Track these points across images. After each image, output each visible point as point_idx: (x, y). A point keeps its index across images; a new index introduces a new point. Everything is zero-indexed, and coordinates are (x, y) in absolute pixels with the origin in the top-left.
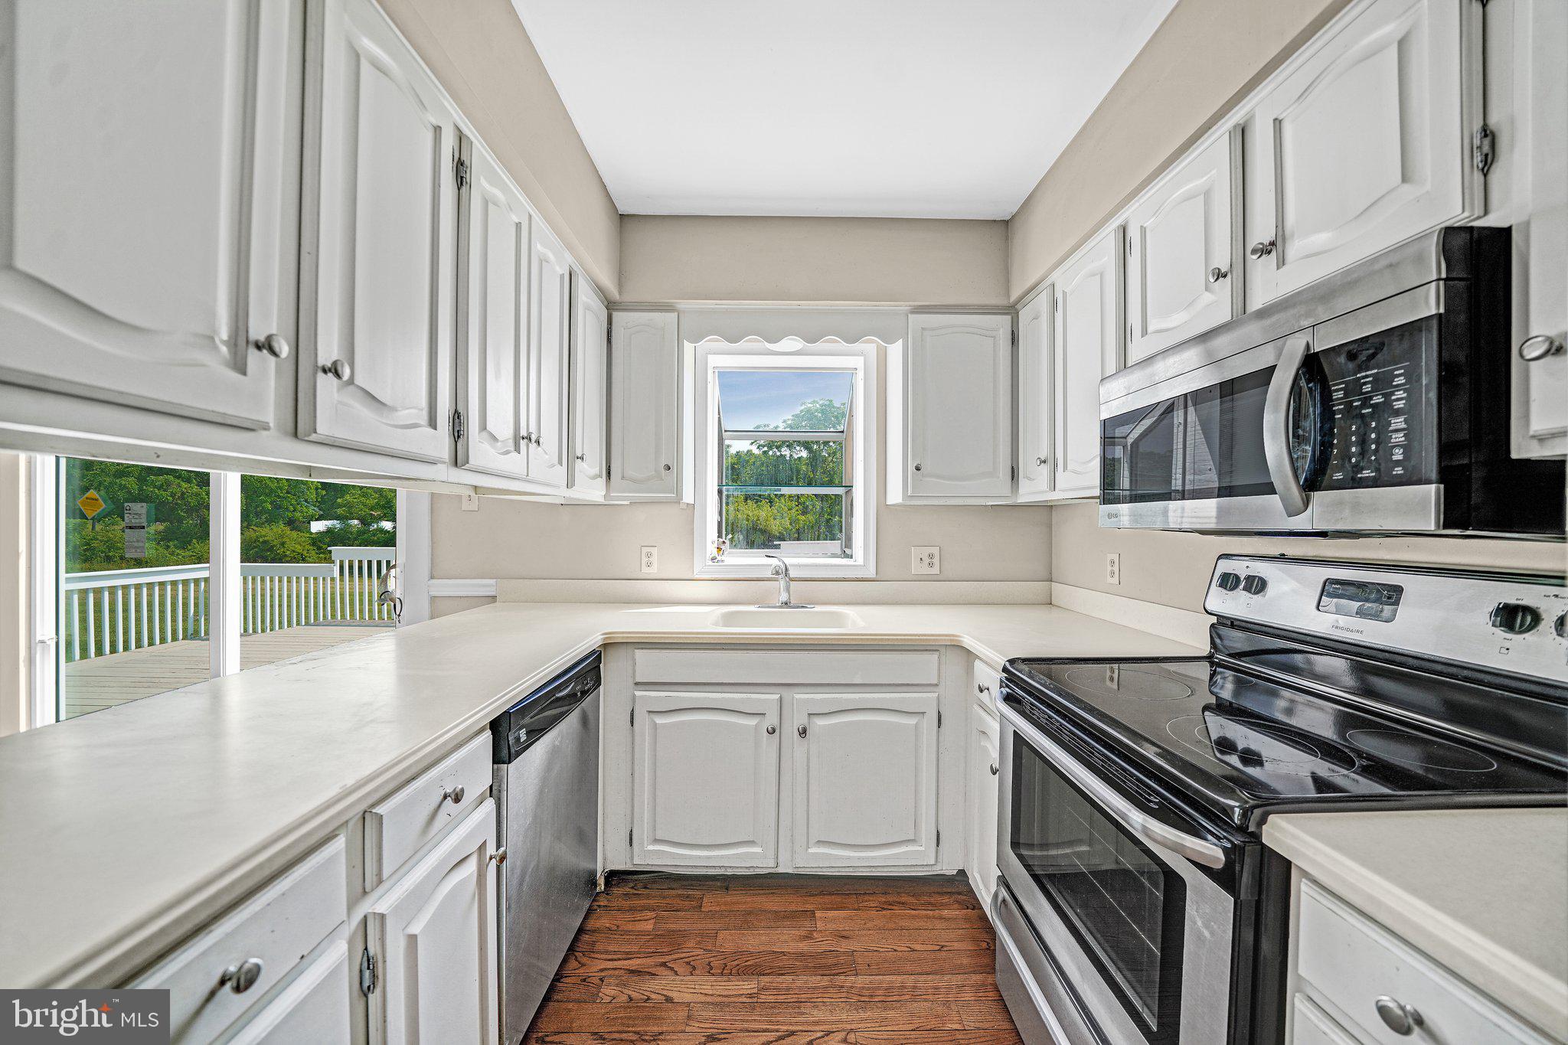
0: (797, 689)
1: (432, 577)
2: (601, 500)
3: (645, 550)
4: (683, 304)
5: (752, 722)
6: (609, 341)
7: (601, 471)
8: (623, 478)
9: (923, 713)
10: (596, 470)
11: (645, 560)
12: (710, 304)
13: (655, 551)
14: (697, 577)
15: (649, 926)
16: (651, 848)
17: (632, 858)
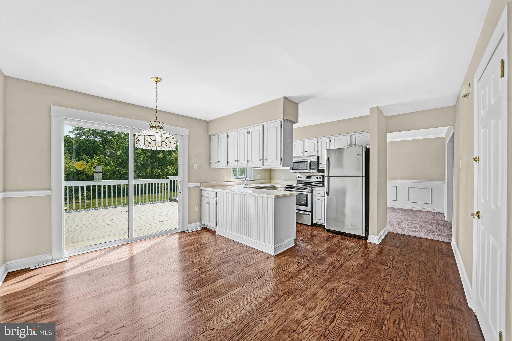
1: (188, 183)
3: (224, 176)
14: (232, 181)
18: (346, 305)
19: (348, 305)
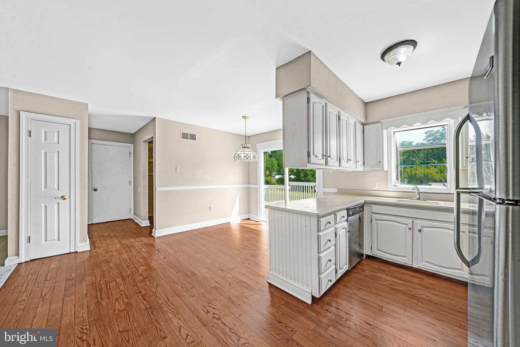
0: (418, 219)
1: (323, 188)
2: (363, 171)
3: (374, 183)
4: (382, 121)
5: (404, 226)
6: (363, 133)
7: (362, 164)
8: (368, 165)
9: (464, 232)
10: (361, 164)
11: (374, 185)
12: (391, 119)
13: (376, 183)
14: (389, 190)
15: (377, 267)
16: (376, 251)
17: (372, 253)
18: (149, 313)
19: (147, 315)
